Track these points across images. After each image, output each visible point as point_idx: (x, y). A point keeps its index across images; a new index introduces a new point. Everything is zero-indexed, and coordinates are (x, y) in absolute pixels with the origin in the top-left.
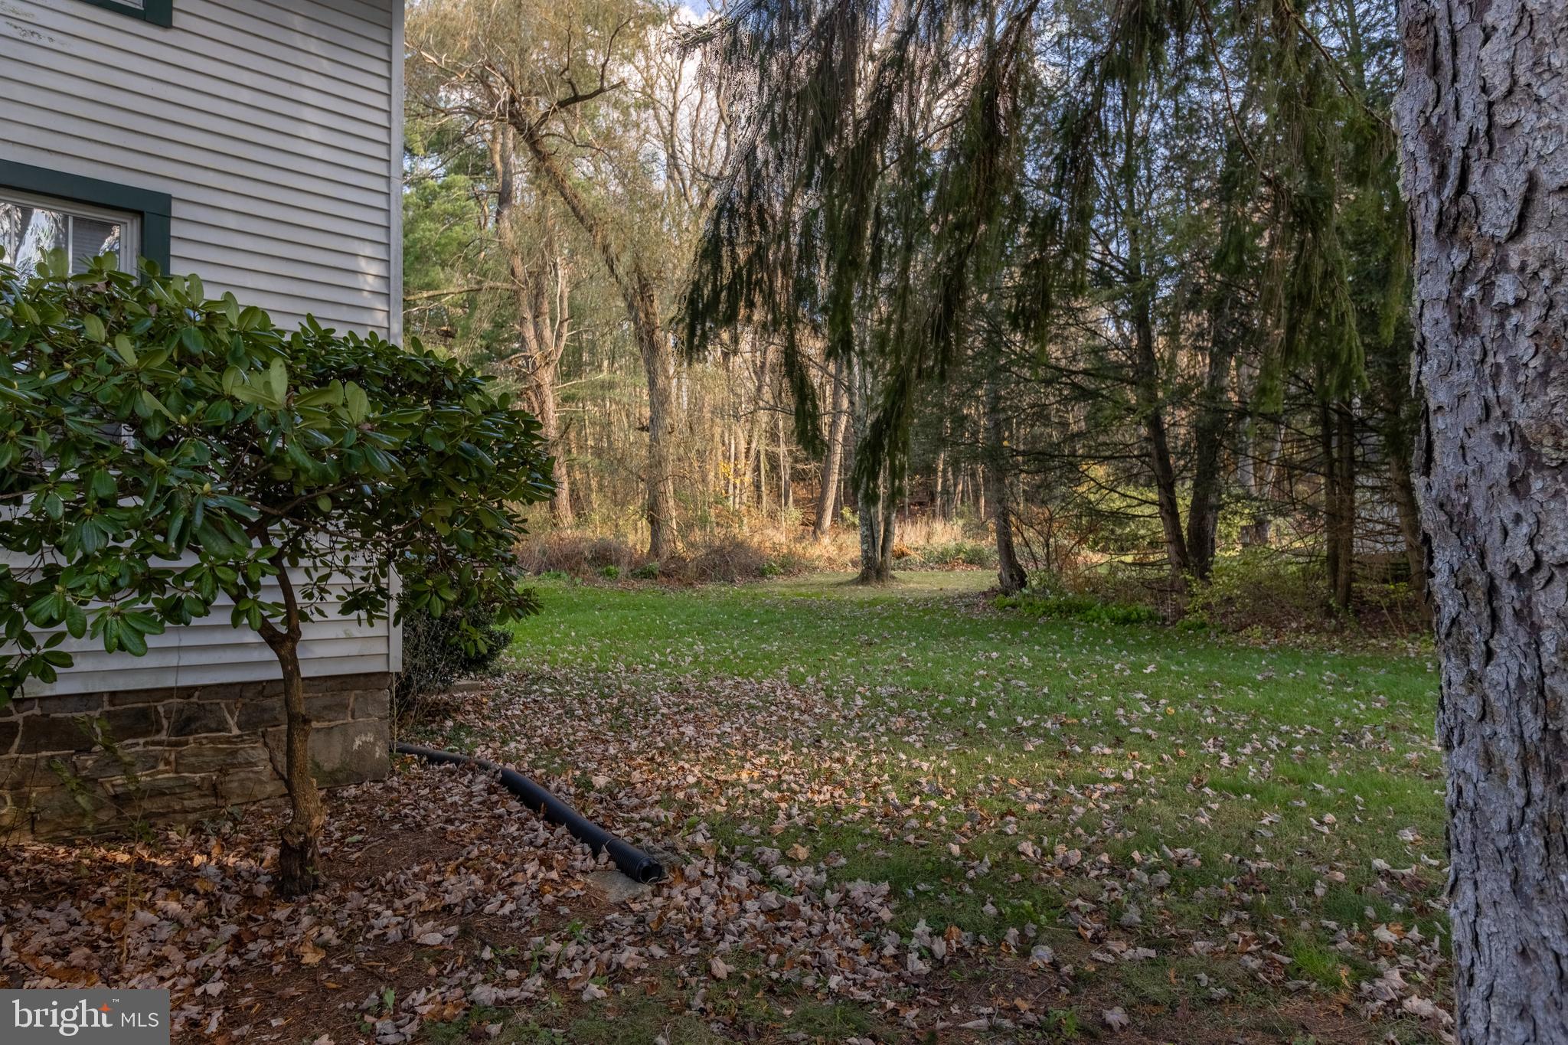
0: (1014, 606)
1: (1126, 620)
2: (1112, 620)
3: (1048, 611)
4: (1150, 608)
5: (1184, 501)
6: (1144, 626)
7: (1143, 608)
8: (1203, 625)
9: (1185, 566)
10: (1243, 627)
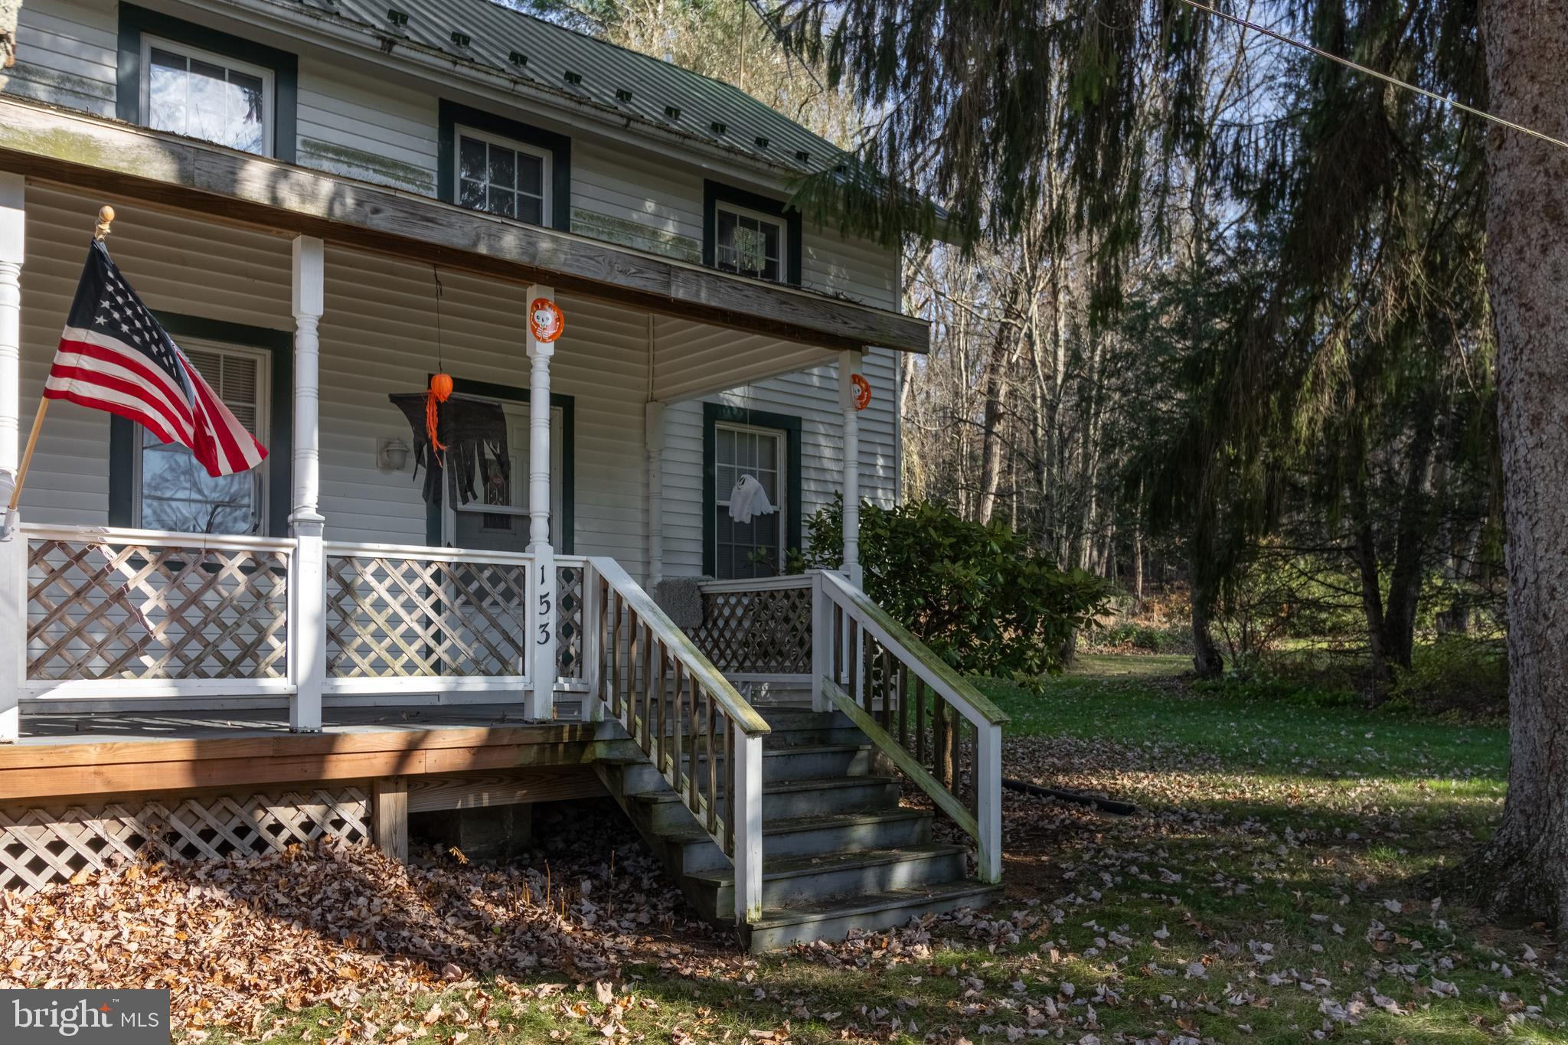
0: (1216, 690)
1: (1333, 703)
2: (1318, 702)
3: (1255, 694)
4: (1354, 692)
5: (1385, 583)
6: (1349, 708)
7: (1348, 692)
8: (1405, 709)
9: (1387, 653)
10: (1442, 710)
